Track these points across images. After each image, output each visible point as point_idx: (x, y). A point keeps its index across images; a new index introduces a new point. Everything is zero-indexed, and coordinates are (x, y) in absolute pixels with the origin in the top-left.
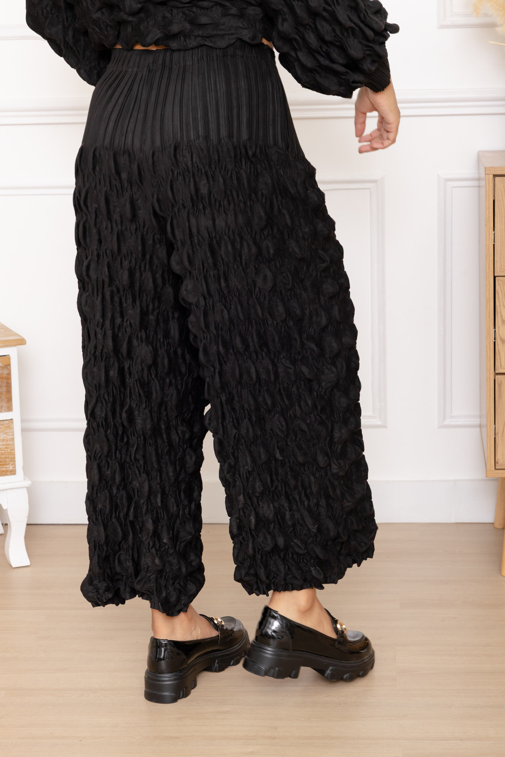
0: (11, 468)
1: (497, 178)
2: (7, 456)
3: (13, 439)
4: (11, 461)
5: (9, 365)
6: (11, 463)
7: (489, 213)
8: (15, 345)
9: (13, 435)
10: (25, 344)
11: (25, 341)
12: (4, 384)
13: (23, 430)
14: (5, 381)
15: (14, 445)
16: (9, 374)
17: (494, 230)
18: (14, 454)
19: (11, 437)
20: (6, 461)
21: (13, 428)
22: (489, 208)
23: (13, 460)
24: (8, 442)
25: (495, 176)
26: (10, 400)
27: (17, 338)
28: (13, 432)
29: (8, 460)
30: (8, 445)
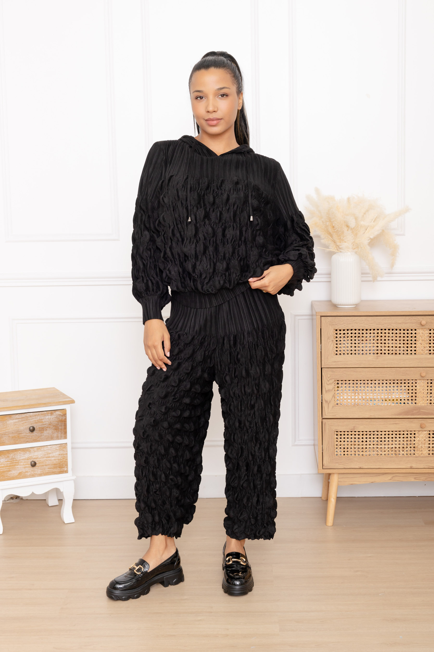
0: (66, 470)
1: (322, 317)
2: (64, 463)
3: (67, 454)
4: (66, 466)
5: (66, 414)
6: (66, 467)
7: (318, 335)
8: (69, 404)
9: (67, 452)
10: (74, 403)
11: (75, 401)
12: (63, 424)
13: (72, 448)
14: (64, 423)
15: (67, 457)
16: (66, 419)
17: (321, 344)
18: (67, 462)
19: (66, 452)
20: (63, 466)
21: (67, 448)
22: (318, 333)
23: (67, 465)
24: (64, 456)
25: (321, 316)
26: (66, 433)
27: (71, 400)
28: (67, 450)
29: (64, 465)
30: (64, 457)
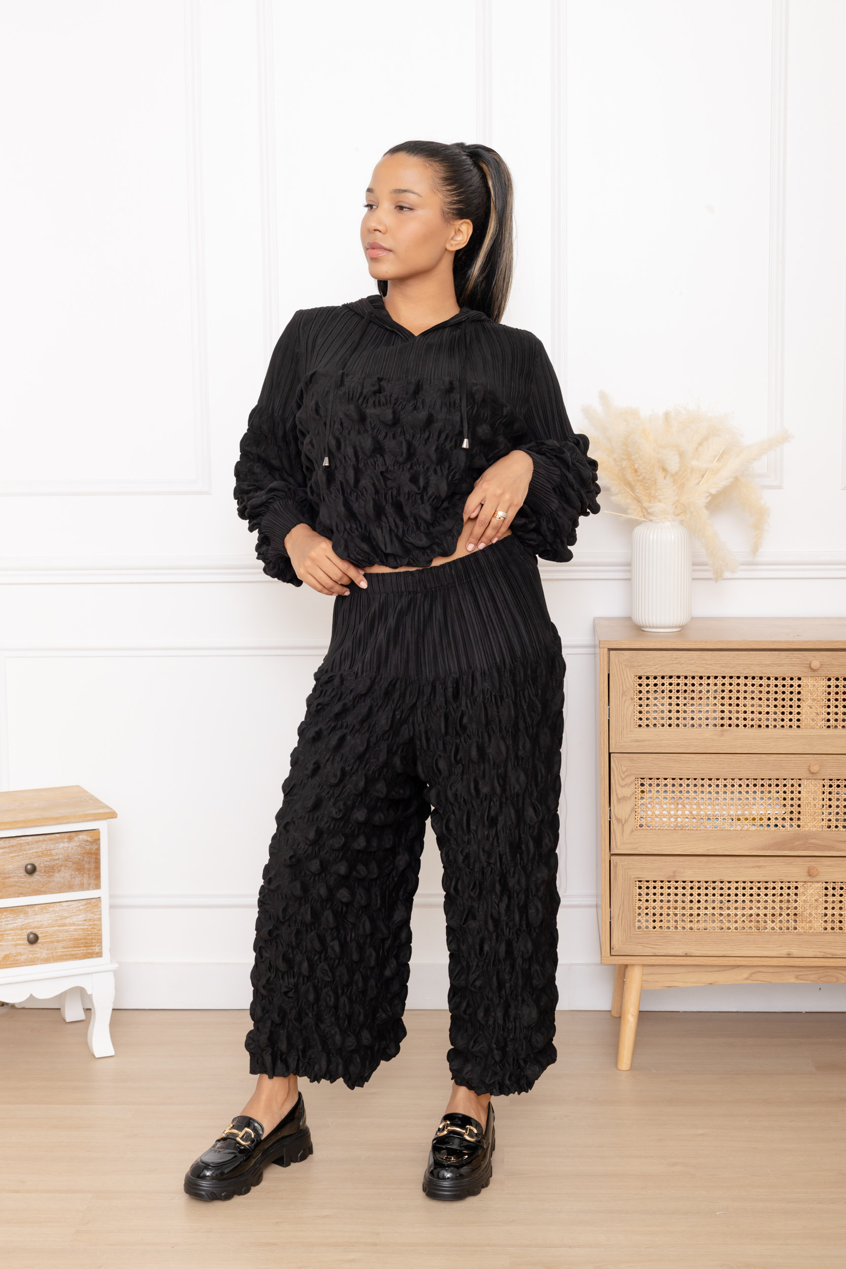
0: (97, 950)
1: (611, 652)
2: (93, 937)
3: (100, 919)
4: (98, 942)
5: (99, 839)
6: (98, 945)
7: (604, 688)
8: (106, 819)
9: (101, 914)
10: (116, 817)
11: (117, 814)
12: (93, 860)
13: (112, 907)
14: (94, 857)
15: (101, 925)
16: (98, 849)
17: (609, 705)
18: (101, 935)
19: (99, 916)
20: (92, 943)
21: (100, 907)
22: (604, 682)
23: (100, 941)
24: (95, 922)
25: (610, 650)
26: (98, 877)
27: (108, 811)
28: (101, 911)
29: (94, 941)
30: (95, 925)
